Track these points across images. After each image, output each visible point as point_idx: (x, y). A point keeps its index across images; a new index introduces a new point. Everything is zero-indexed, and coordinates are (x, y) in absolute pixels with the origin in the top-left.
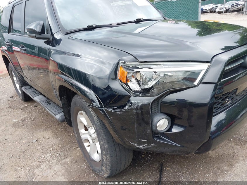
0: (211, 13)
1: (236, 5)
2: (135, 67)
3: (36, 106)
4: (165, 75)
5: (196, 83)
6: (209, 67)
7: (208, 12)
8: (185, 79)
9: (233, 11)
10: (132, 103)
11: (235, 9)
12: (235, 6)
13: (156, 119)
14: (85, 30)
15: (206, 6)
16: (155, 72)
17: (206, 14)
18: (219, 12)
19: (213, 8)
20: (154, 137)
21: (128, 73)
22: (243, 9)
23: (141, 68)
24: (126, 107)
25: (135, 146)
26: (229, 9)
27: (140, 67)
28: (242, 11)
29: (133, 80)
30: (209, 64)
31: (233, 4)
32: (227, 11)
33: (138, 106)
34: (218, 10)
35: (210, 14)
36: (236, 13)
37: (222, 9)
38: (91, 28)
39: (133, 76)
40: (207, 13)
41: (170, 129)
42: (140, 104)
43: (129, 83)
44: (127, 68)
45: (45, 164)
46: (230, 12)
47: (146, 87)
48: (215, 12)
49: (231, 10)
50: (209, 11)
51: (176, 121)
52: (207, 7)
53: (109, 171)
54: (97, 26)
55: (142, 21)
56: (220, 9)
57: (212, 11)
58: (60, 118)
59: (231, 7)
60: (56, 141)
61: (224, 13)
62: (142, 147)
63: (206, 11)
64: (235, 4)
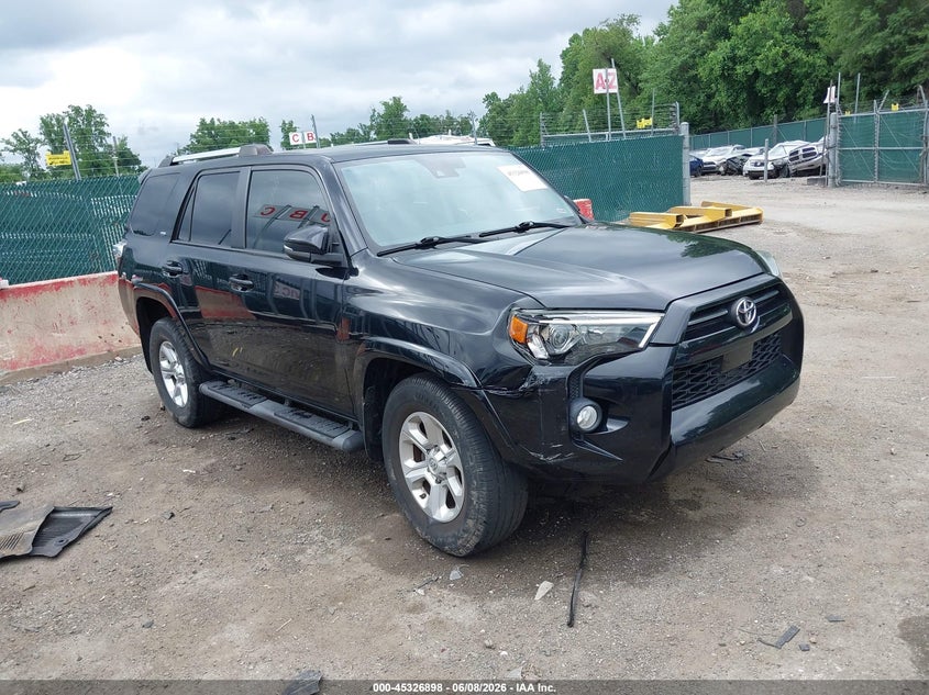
0: (730, 174)
1: (804, 156)
2: (541, 317)
3: (233, 439)
4: (589, 332)
5: (642, 345)
6: (662, 318)
7: (719, 173)
8: (623, 340)
9: (798, 174)
10: (535, 377)
11: (803, 166)
12: (801, 159)
13: (575, 406)
14: (417, 247)
15: (712, 151)
16: (574, 325)
17: (711, 177)
18: (754, 176)
19: (735, 160)
20: (571, 438)
21: (529, 326)
22: (824, 167)
23: (551, 319)
24: (526, 385)
25: (538, 458)
26: (785, 165)
27: (549, 316)
28: (824, 173)
29: (536, 339)
30: (663, 315)
31: (797, 152)
32: (779, 171)
33: (546, 381)
34: (748, 167)
35: (727, 177)
36: (804, 179)
37: (762, 164)
38: (428, 244)
39: (535, 333)
40: (716, 176)
41: (601, 426)
42: (549, 379)
43: (529, 344)
44: (527, 319)
45: (314, 547)
46: (788, 176)
47: (557, 351)
48: (740, 172)
49: (792, 168)
50: (722, 169)
51: (612, 411)
52: (713, 156)
53: (481, 528)
54: (440, 239)
55: (531, 227)
56: (756, 165)
57: (732, 169)
58: (348, 443)
59: (791, 160)
60: (325, 506)
61: (770, 177)
62: (550, 459)
63: (714, 168)
64: (801, 152)
